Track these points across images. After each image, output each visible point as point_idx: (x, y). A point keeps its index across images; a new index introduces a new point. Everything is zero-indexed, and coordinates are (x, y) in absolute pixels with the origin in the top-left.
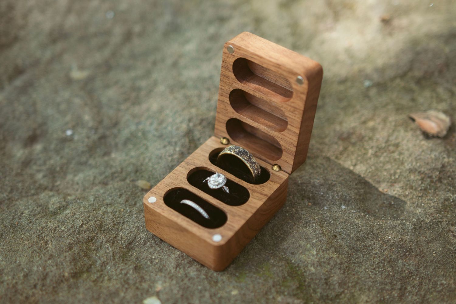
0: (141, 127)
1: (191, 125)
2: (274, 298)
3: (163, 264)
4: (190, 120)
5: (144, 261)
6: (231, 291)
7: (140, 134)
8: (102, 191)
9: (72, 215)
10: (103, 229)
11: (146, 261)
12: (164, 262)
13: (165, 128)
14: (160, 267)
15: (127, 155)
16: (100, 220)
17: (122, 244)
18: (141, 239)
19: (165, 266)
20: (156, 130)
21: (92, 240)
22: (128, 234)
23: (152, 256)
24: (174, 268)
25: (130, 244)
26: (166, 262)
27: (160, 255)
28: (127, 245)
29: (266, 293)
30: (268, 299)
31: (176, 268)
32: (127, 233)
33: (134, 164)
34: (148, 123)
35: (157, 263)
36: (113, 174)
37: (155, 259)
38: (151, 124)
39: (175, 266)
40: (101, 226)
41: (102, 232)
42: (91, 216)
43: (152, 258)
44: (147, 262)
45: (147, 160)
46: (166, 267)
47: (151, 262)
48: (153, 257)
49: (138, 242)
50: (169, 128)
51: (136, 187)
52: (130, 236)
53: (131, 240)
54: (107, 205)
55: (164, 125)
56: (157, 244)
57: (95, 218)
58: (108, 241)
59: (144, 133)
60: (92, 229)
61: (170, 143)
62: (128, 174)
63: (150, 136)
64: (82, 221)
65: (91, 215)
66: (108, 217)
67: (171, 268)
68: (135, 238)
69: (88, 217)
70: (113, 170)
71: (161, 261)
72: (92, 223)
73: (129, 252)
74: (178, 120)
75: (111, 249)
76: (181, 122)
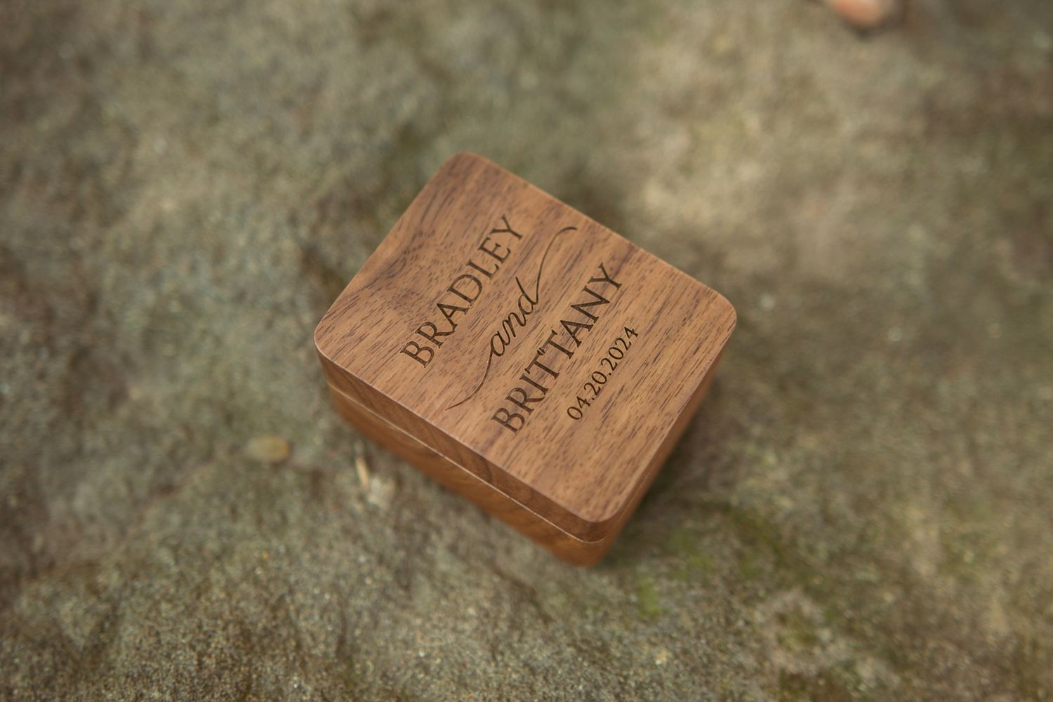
0: (168, 287)
1: (304, 232)
2: (747, 623)
3: (456, 661)
4: (293, 220)
5: (405, 673)
6: (652, 658)
7: (175, 307)
8: (175, 519)
9: (152, 640)
10: (254, 639)
11: (410, 673)
12: (456, 655)
13: (240, 268)
14: (453, 673)
15: (173, 378)
16: (231, 618)
17: (325, 655)
18: (359, 614)
19: (464, 665)
20: (218, 281)
21: (249, 687)
22: (321, 617)
23: (416, 650)
24: (488, 662)
25: (341, 641)
26: (460, 654)
27: (432, 640)
28: (338, 651)
29: (729, 623)
30: (738, 633)
31: (494, 658)
32: (317, 618)
33: (209, 402)
34: (182, 268)
35: (441, 667)
36: (172, 454)
37: (428, 656)
38: (193, 268)
39: (489, 655)
40: (246, 635)
41: (258, 649)
42: (205, 621)
43: (418, 658)
44: (414, 676)
45: (238, 376)
46: (468, 666)
47: (426, 669)
48: (422, 654)
49: (356, 626)
50: (252, 267)
51: (253, 465)
52: (329, 620)
53: (339, 631)
54: (218, 558)
55: (232, 262)
56: (404, 607)
57: (216, 619)
58: (289, 670)
59: (188, 302)
60: (232, 657)
61: (277, 309)
62: (212, 436)
63: (207, 303)
64: (193, 648)
65: (200, 615)
66: (245, 597)
67: (483, 664)
68: (343, 618)
69: (200, 627)
70: (167, 441)
71: (447, 657)
72: (219, 640)
73: (351, 666)
74: (265, 235)
75: (309, 688)
76: (275, 238)
